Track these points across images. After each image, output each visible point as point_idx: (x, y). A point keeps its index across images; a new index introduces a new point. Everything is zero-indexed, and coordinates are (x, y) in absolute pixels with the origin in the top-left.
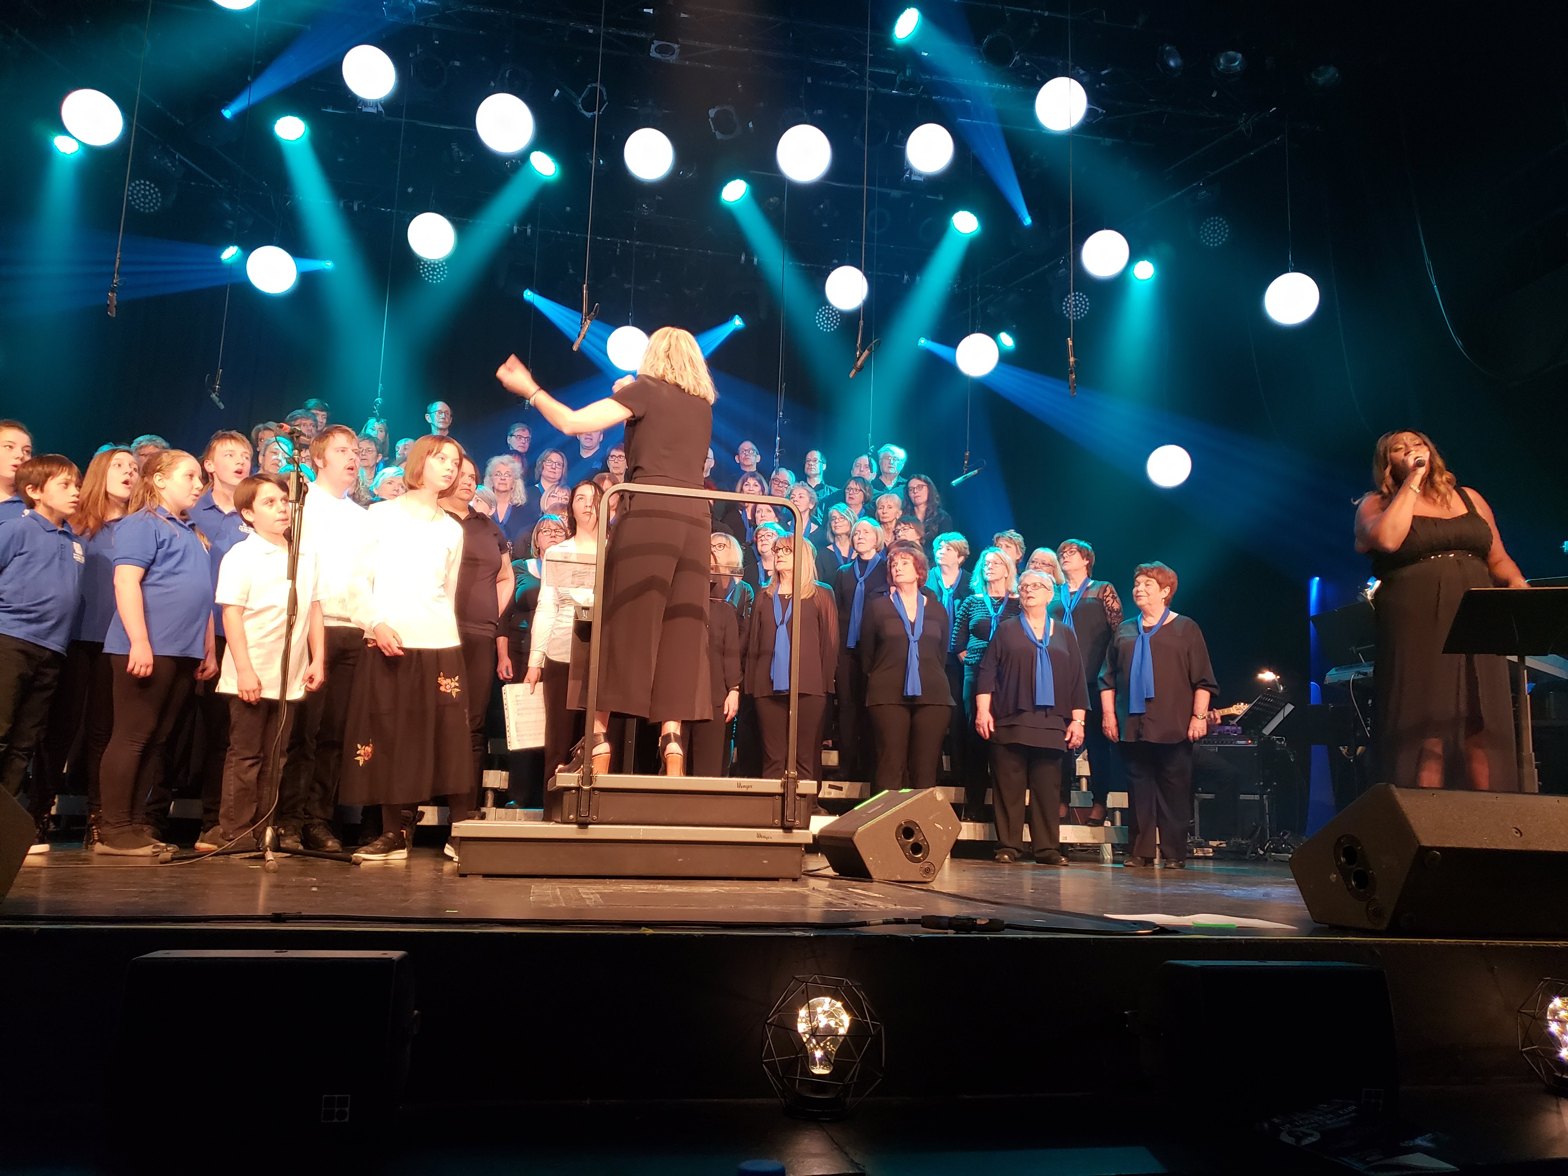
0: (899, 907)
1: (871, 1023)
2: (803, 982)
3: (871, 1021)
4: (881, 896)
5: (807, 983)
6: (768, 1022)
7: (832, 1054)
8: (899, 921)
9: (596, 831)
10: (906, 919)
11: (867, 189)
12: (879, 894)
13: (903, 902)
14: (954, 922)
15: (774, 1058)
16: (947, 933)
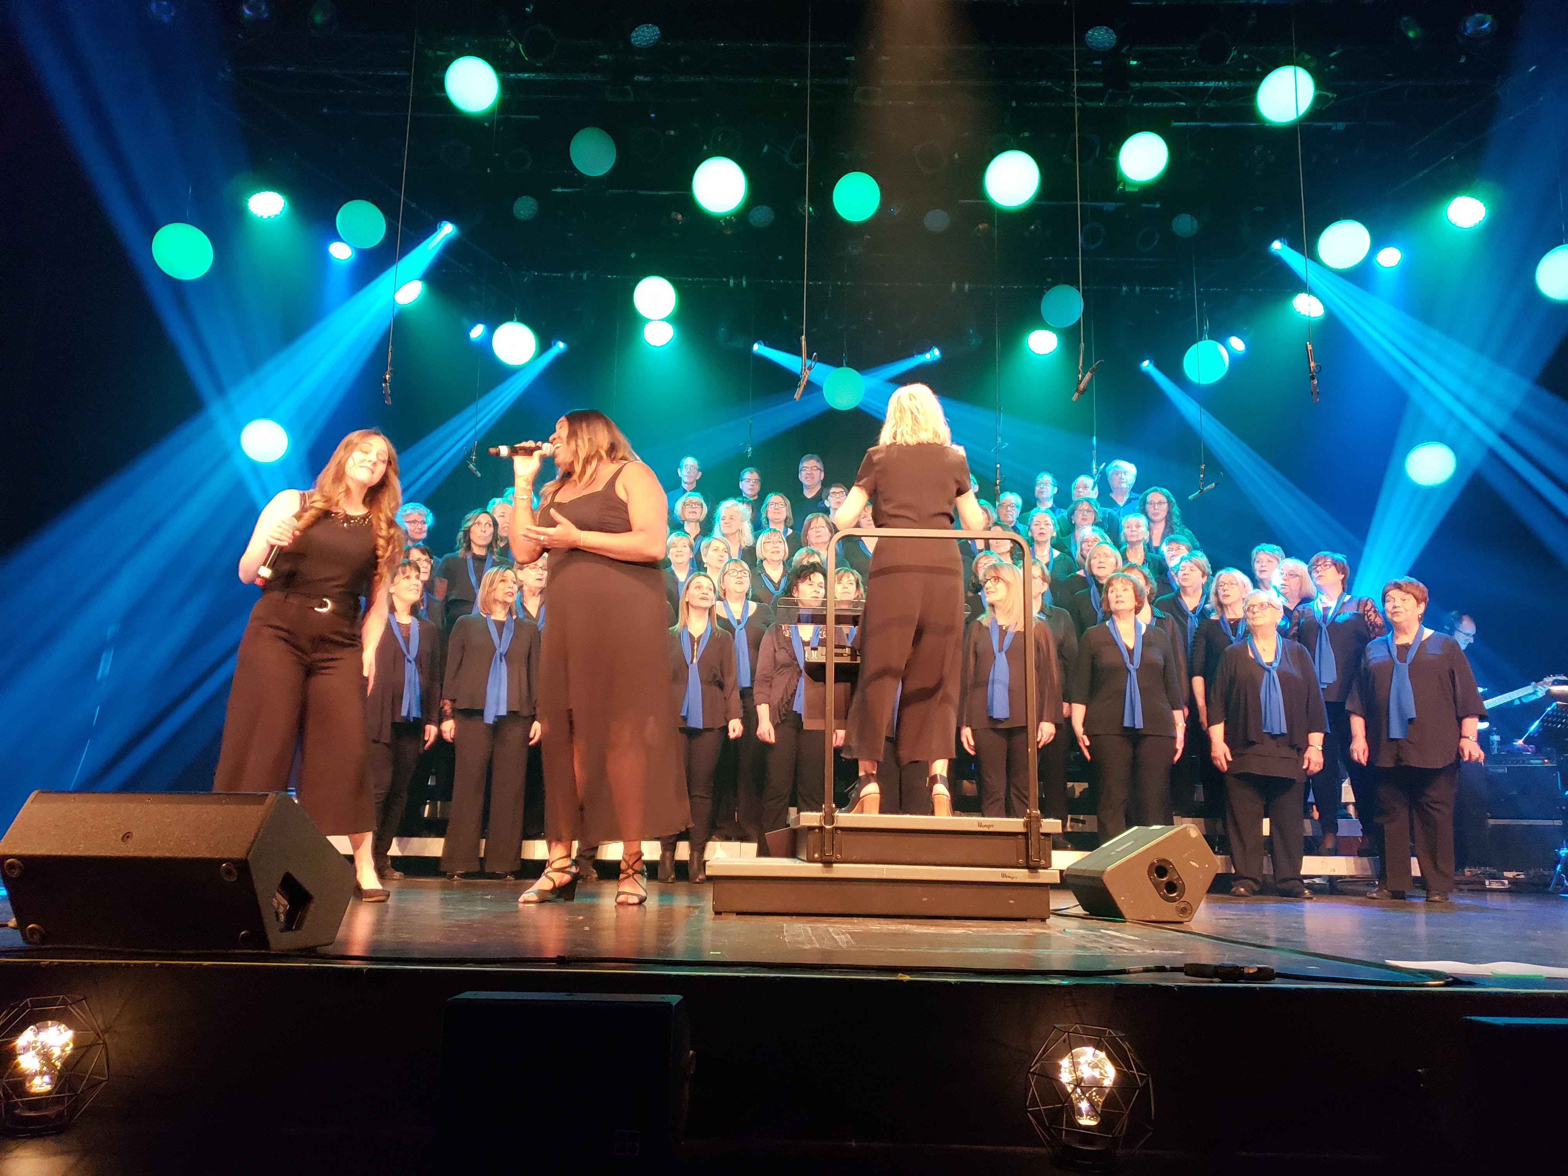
0: (1157, 951)
1: (1139, 1075)
2: (1065, 1032)
3: (1137, 1071)
4: (1137, 938)
5: (1069, 1033)
6: (1031, 1071)
7: (1098, 1106)
8: (1160, 969)
9: (842, 870)
10: (1168, 966)
11: (1080, 205)
12: (1135, 936)
13: (1161, 946)
14: (1220, 971)
15: (1039, 1106)
16: (1212, 982)
